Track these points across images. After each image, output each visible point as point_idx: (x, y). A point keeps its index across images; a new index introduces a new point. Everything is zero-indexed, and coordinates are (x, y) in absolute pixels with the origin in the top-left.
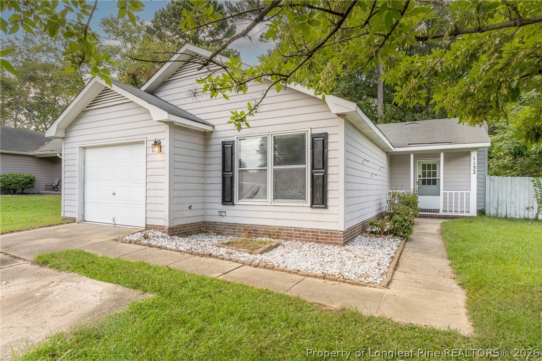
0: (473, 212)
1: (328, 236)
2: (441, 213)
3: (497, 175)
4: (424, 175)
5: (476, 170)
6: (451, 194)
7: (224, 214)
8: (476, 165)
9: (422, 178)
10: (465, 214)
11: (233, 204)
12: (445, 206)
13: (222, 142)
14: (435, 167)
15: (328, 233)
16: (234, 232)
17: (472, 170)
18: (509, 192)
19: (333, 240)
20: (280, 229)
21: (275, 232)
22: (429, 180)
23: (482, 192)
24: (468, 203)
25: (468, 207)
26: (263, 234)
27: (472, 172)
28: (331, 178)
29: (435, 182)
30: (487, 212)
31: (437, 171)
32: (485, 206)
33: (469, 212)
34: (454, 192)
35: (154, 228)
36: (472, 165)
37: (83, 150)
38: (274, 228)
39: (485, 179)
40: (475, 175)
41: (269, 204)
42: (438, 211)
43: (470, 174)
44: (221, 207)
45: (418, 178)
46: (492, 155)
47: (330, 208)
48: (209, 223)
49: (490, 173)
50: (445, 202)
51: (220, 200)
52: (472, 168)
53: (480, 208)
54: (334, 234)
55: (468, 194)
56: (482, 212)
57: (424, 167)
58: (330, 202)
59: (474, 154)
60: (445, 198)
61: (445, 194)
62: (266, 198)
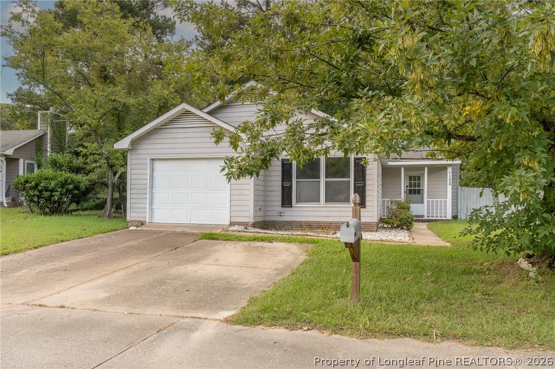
0: (449, 217)
1: (366, 226)
2: (426, 218)
3: (467, 186)
4: (410, 186)
5: (451, 182)
6: (433, 202)
7: (283, 215)
8: (451, 178)
9: (409, 188)
10: (443, 218)
11: (291, 207)
12: (428, 213)
13: (282, 159)
14: (419, 178)
15: (366, 224)
16: (292, 227)
17: (448, 182)
18: (475, 201)
19: (369, 229)
20: (330, 224)
21: (327, 226)
22: (415, 191)
23: (455, 201)
24: (445, 209)
25: (445, 213)
26: (316, 228)
27: (448, 184)
28: (367, 188)
29: (419, 192)
30: (459, 217)
31: (421, 182)
32: (457, 212)
33: (446, 217)
34: (435, 200)
35: (238, 224)
36: (448, 178)
37: (152, 161)
38: (326, 223)
39: (457, 189)
40: (451, 186)
41: (322, 206)
42: (423, 216)
43: (447, 185)
44: (280, 209)
45: (406, 188)
46: (463, 167)
47: (367, 207)
48: (269, 222)
49: (462, 184)
50: (428, 209)
51: (280, 203)
52: (448, 180)
53: (454, 215)
54: (370, 224)
55: (445, 202)
56: (455, 217)
57: (410, 178)
58: (367, 204)
59: (450, 170)
60: (428, 206)
61: (428, 202)
62: (319, 202)
